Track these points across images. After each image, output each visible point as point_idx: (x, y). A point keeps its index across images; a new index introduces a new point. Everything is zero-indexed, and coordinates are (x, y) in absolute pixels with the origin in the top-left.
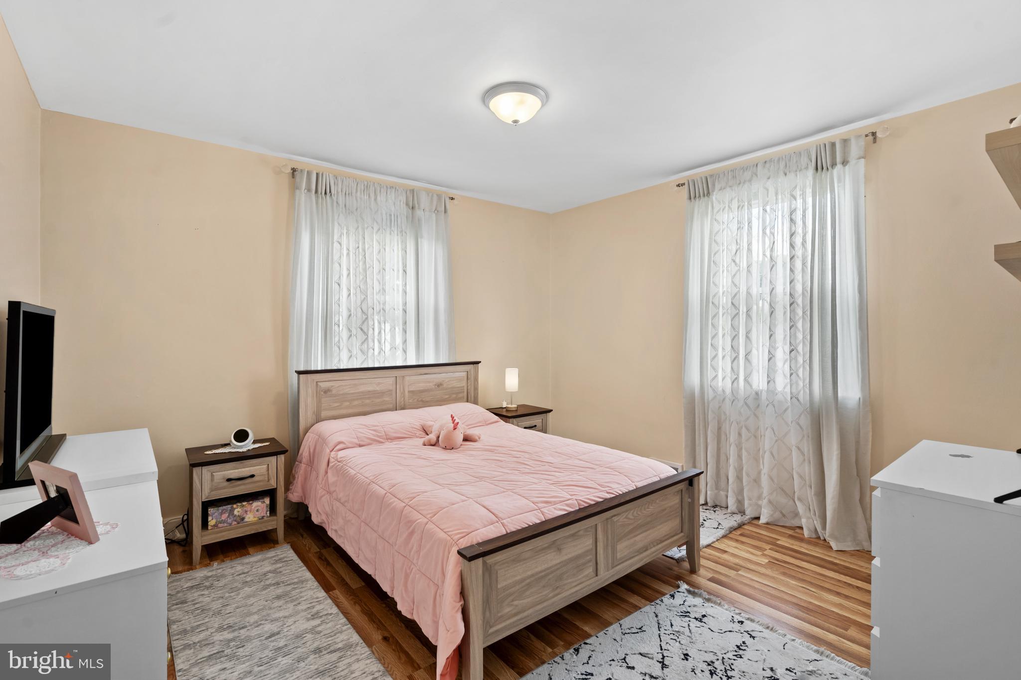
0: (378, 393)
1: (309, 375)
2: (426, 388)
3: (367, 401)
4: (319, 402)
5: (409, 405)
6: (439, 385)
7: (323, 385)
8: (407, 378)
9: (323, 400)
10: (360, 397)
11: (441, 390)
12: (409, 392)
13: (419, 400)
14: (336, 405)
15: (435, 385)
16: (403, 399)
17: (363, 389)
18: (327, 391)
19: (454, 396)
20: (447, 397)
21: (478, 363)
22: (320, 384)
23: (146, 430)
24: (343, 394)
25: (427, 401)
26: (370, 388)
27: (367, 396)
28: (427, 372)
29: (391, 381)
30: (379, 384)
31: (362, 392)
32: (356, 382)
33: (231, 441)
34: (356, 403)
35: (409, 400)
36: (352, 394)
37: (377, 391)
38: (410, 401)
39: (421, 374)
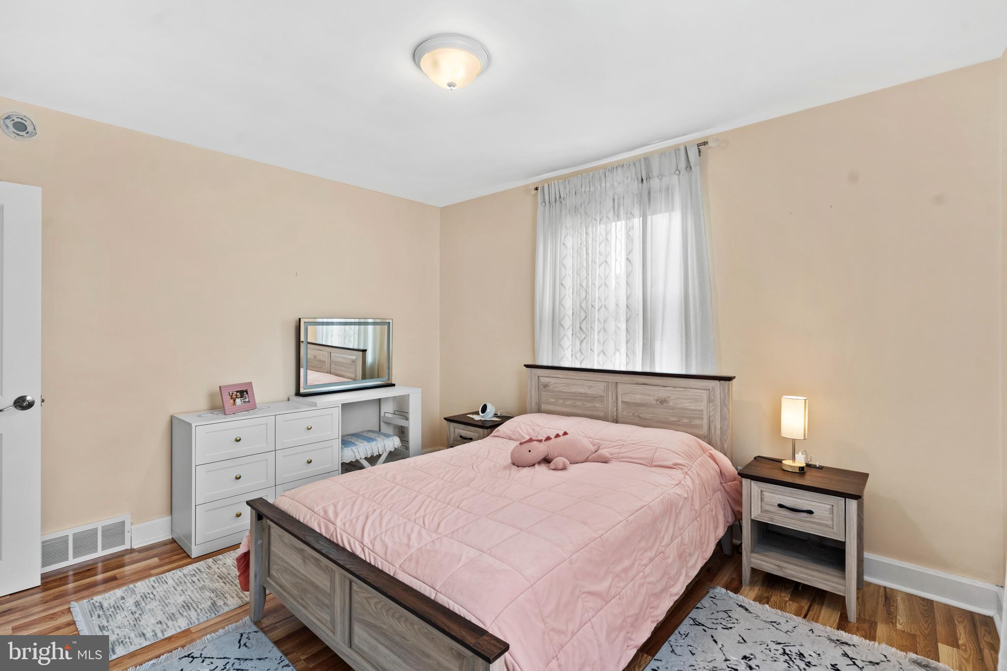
0: (589, 397)
1: (533, 369)
2: (645, 402)
3: (579, 403)
4: (539, 395)
5: (622, 418)
6: (663, 401)
7: (543, 380)
8: (620, 386)
9: (544, 393)
10: (572, 397)
11: (665, 408)
12: (622, 402)
13: (636, 414)
14: (553, 400)
15: (657, 400)
16: (615, 409)
17: (575, 389)
18: (546, 386)
19: (686, 421)
20: (674, 419)
21: (729, 379)
22: (541, 378)
23: (420, 390)
24: (558, 391)
25: (646, 419)
26: (582, 390)
27: (579, 398)
28: (646, 383)
29: (602, 386)
30: (590, 387)
31: (574, 393)
32: (569, 381)
33: (479, 411)
34: (568, 402)
35: (622, 412)
36: (566, 392)
37: (588, 394)
38: (625, 413)
39: (638, 384)
